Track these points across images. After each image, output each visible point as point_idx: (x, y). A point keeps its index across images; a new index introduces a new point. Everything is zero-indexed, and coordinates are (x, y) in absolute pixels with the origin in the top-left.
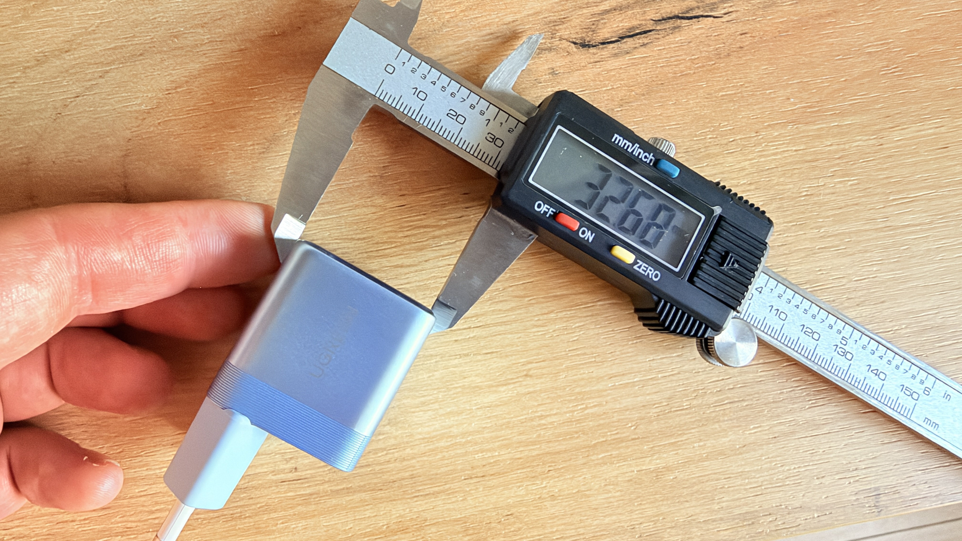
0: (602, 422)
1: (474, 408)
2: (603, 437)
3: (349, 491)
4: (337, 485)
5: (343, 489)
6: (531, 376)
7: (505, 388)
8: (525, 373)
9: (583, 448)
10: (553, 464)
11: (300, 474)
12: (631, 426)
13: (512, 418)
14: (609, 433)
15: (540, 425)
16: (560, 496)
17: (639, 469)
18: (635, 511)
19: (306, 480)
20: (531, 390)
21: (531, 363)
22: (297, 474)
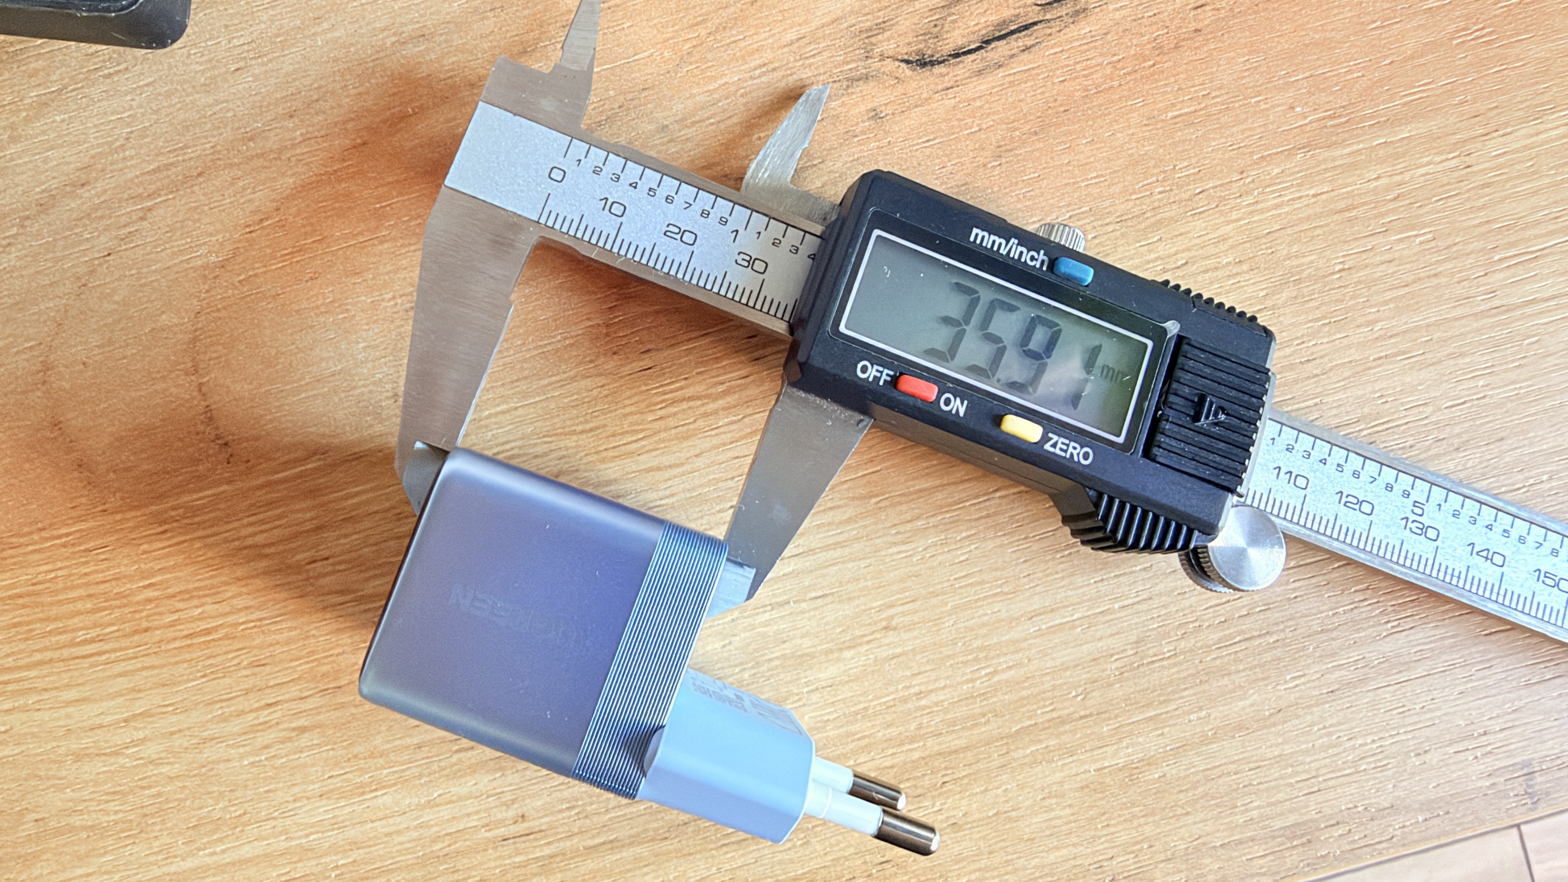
0: (1024, 693)
1: (805, 690)
2: (1030, 718)
3: (614, 845)
4: (593, 837)
5: (604, 843)
6: (895, 629)
7: (853, 652)
8: (884, 624)
9: (997, 741)
10: (949, 772)
11: (532, 824)
12: (1077, 696)
13: (872, 701)
14: (1039, 712)
15: (918, 709)
16: (967, 823)
17: (1098, 765)
18: (1100, 838)
19: (543, 834)
20: (899, 650)
21: (891, 606)
22: (526, 825)
